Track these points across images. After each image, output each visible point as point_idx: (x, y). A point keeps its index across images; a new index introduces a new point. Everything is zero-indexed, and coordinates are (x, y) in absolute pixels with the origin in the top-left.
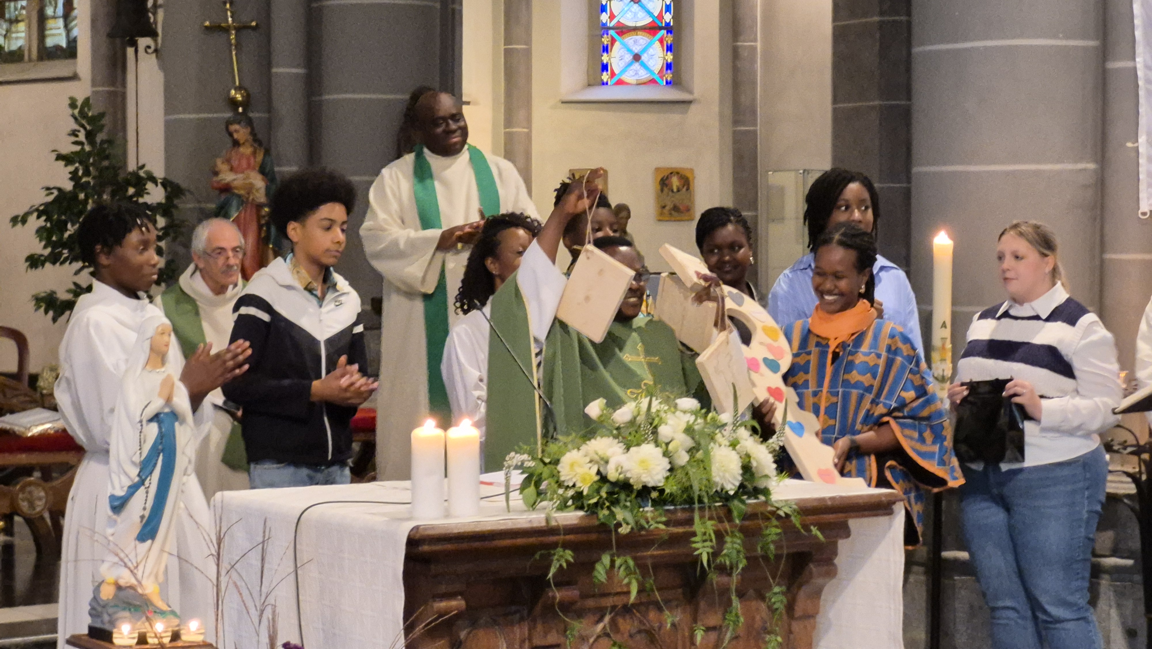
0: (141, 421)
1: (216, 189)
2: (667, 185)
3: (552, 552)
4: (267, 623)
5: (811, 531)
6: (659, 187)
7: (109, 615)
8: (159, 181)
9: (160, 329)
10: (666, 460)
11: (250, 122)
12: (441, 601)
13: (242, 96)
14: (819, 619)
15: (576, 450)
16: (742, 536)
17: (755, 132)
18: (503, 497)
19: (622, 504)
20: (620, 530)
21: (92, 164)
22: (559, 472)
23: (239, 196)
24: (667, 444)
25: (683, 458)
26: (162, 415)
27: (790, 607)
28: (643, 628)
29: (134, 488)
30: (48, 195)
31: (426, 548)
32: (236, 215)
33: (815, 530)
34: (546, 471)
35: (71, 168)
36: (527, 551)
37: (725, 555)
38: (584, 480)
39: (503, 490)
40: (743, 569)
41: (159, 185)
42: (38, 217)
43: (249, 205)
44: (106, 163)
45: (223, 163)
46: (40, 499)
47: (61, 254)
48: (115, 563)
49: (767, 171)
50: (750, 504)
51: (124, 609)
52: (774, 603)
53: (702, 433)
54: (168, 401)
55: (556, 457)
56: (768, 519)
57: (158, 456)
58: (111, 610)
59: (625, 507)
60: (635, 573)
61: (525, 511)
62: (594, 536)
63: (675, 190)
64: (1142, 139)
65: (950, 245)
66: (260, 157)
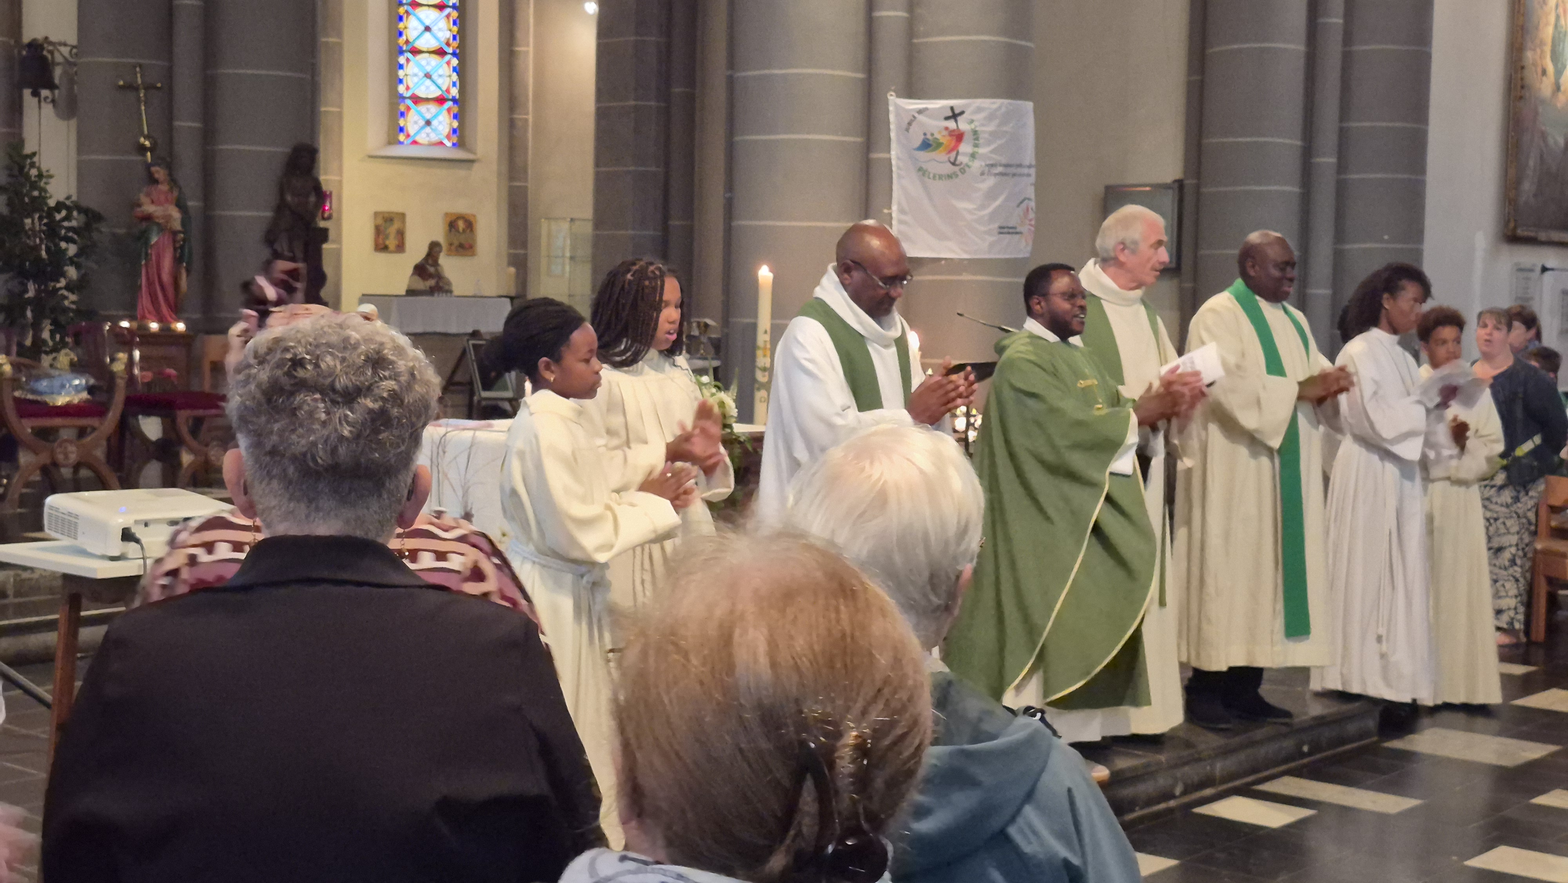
1: (138, 218)
2: (454, 227)
6: (448, 228)
13: (151, 144)
17: (526, 187)
23: (158, 224)
32: (156, 239)
43: (167, 232)
45: (144, 196)
46: (72, 453)
49: (537, 220)
63: (461, 229)
64: (894, 208)
65: (771, 275)
66: (176, 193)
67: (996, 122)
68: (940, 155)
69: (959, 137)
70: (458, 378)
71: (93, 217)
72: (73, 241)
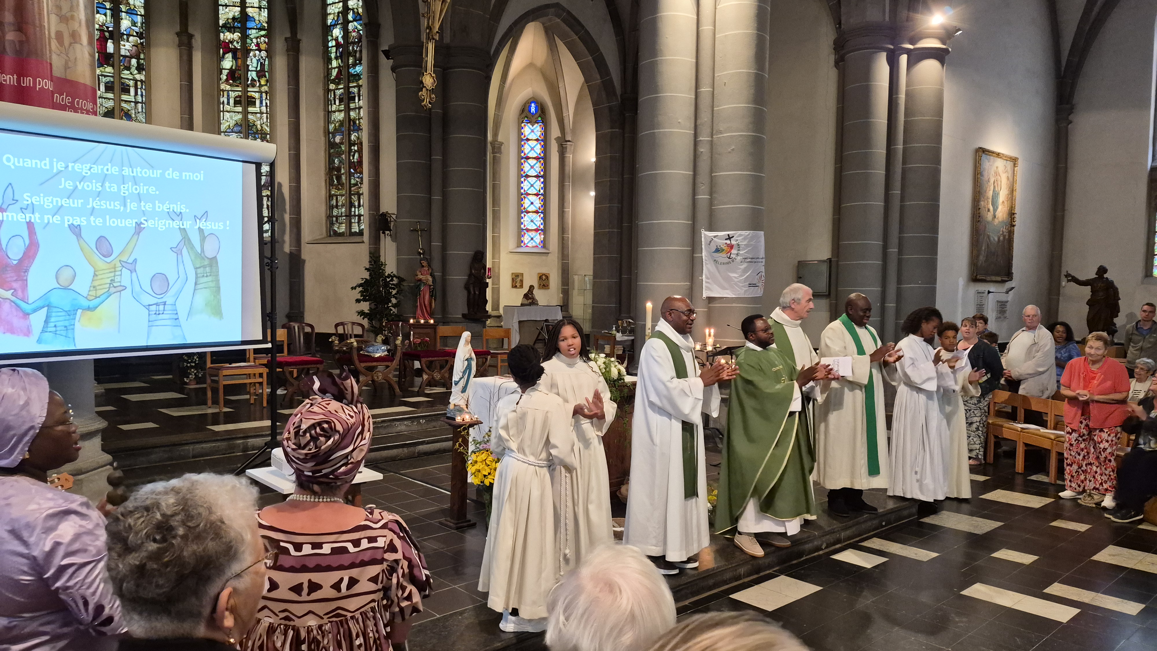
0: (463, 361)
1: (416, 280)
2: (541, 278)
6: (538, 279)
7: (454, 414)
8: (396, 277)
17: (569, 263)
21: (375, 272)
23: (424, 283)
29: (461, 379)
30: (362, 281)
32: (422, 288)
35: (369, 272)
42: (360, 287)
43: (427, 285)
44: (379, 271)
45: (418, 272)
46: (380, 376)
48: (454, 399)
49: (572, 274)
51: (458, 412)
54: (470, 355)
57: (467, 370)
58: (454, 412)
63: (543, 279)
64: (704, 276)
65: (651, 306)
66: (430, 271)
67: (747, 240)
68: (724, 255)
69: (731, 247)
70: (539, 338)
71: (401, 280)
72: (394, 289)
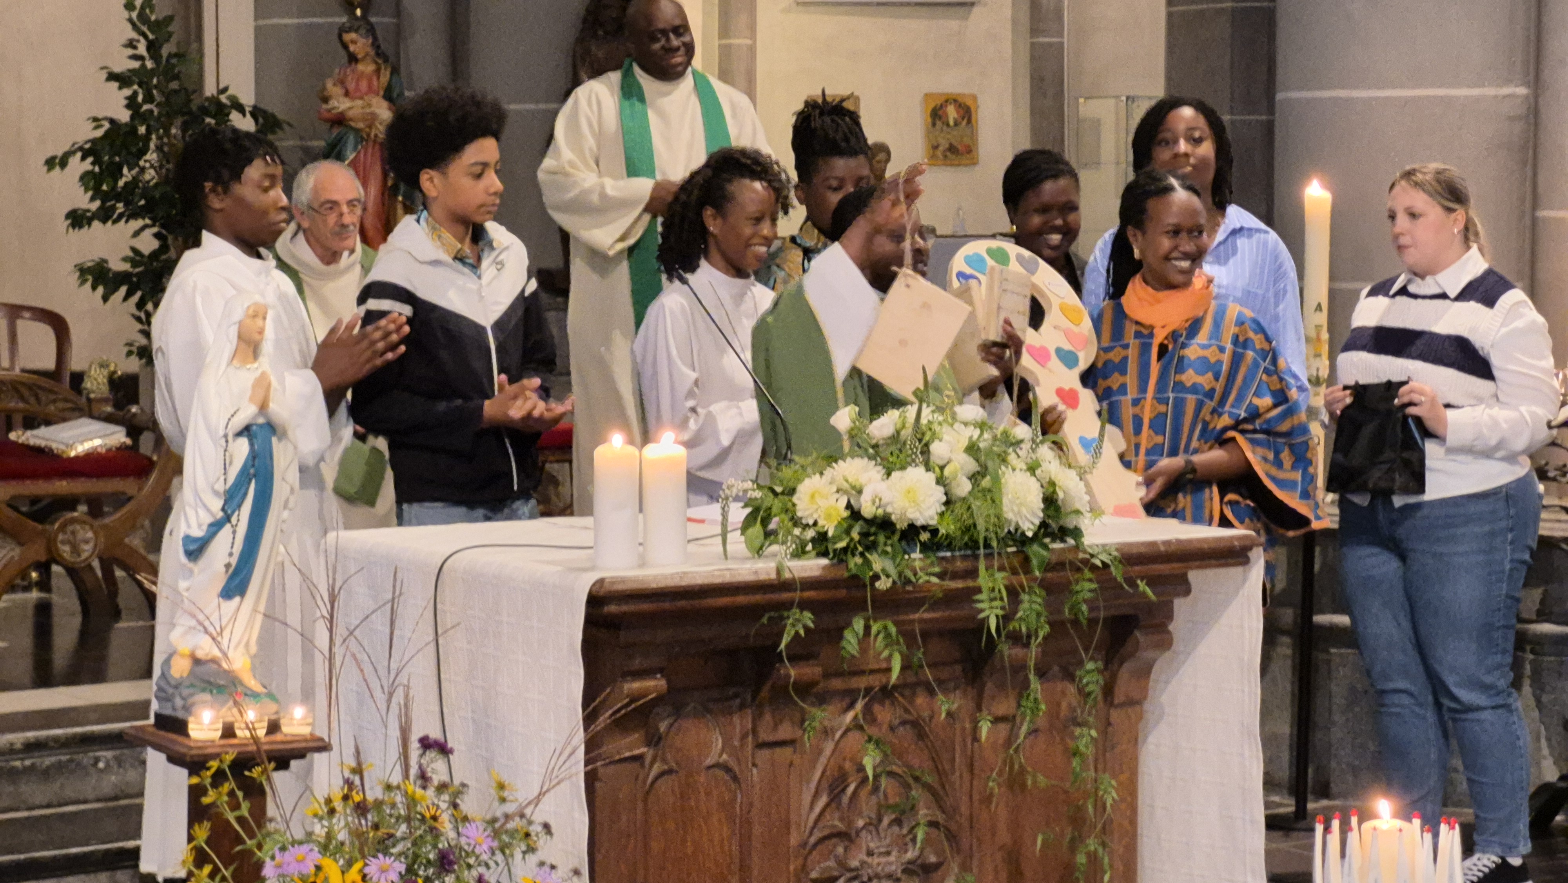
0: (226, 436)
1: (326, 120)
2: (940, 118)
3: (786, 614)
4: (397, 712)
5: (1137, 586)
6: (930, 120)
7: (184, 699)
8: (248, 109)
9: (251, 312)
10: (941, 489)
11: (371, 30)
12: (633, 681)
14: (1147, 706)
15: (818, 475)
16: (1044, 593)
17: (1061, 44)
18: (720, 538)
19: (880, 550)
20: (877, 584)
21: (156, 87)
22: (794, 505)
23: (357, 131)
24: (942, 468)
25: (963, 488)
26: (254, 428)
27: (1108, 691)
28: (907, 717)
29: (216, 527)
30: (96, 128)
31: (613, 608)
32: (352, 157)
33: (1142, 585)
34: (777, 505)
35: (127, 92)
36: (753, 612)
37: (1021, 619)
38: (828, 517)
39: (718, 530)
40: (1045, 638)
41: (248, 115)
42: (83, 158)
43: (371, 143)
44: (174, 85)
45: (334, 85)
46: (87, 541)
47: (114, 208)
48: (192, 628)
49: (1077, 99)
50: (1053, 549)
51: (203, 690)
52: (1087, 684)
53: (989, 452)
54: (263, 408)
55: (791, 484)
56: (1079, 570)
57: (249, 483)
58: (185, 692)
59: (885, 553)
60: (898, 643)
61: (747, 559)
62: (842, 593)
63: (951, 123)
65: (1327, 198)
66: (386, 77)
